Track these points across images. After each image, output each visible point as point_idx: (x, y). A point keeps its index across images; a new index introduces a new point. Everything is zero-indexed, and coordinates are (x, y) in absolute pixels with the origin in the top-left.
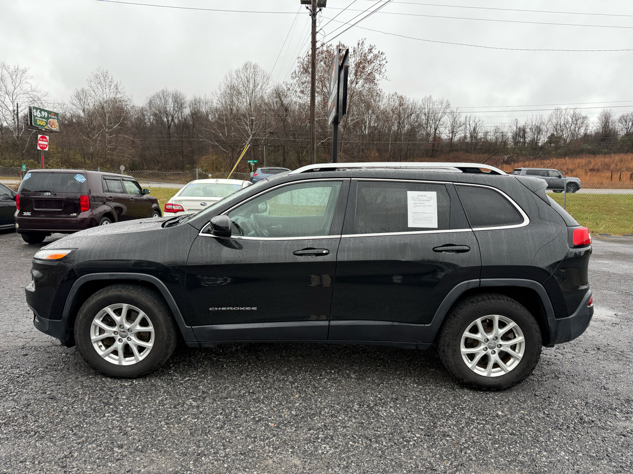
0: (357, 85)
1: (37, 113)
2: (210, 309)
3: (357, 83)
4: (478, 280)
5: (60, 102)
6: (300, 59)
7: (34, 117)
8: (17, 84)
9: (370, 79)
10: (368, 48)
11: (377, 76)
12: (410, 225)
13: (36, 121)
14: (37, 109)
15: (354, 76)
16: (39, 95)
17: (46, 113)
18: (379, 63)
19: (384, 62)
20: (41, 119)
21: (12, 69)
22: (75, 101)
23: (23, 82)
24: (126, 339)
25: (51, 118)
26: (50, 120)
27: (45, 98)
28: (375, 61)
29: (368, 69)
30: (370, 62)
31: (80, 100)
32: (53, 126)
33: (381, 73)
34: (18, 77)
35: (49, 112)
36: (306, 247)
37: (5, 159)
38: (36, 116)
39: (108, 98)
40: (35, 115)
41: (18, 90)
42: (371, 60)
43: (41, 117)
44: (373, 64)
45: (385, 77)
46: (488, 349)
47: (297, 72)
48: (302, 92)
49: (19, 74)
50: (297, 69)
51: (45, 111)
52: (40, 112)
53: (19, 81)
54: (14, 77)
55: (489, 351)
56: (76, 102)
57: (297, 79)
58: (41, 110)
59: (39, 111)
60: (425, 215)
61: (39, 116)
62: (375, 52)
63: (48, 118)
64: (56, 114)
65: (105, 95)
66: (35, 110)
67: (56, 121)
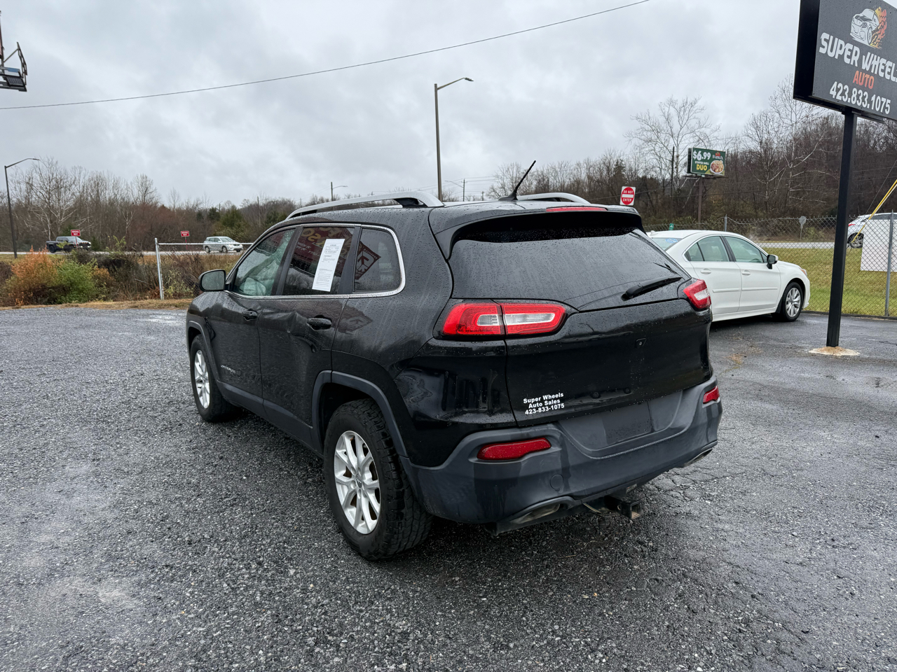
1: (697, 156)
5: (733, 135)
7: (694, 161)
8: (685, 121)
13: (695, 166)
14: (697, 150)
16: (707, 131)
17: (709, 153)
20: (702, 163)
21: (680, 104)
22: (749, 132)
23: (692, 117)
25: (715, 159)
26: (714, 162)
27: (716, 134)
31: (757, 128)
32: (717, 170)
34: (687, 112)
35: (713, 152)
37: (660, 218)
38: (696, 160)
39: (798, 117)
40: (695, 158)
41: (684, 129)
43: (702, 160)
49: (688, 109)
51: (707, 151)
52: (702, 154)
53: (686, 117)
54: (682, 113)
56: (752, 131)
58: (703, 151)
59: (700, 152)
61: (699, 159)
63: (712, 159)
64: (722, 154)
65: (793, 114)
66: (695, 152)
67: (721, 162)
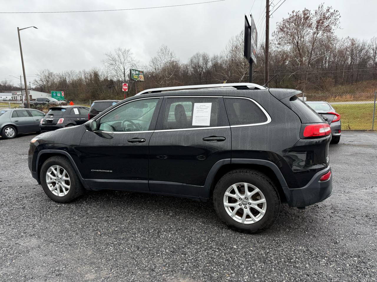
0: (318, 35)
1: (133, 72)
2: (91, 170)
3: (318, 34)
4: (230, 159)
5: (145, 65)
6: (277, 24)
7: (132, 74)
8: (126, 58)
9: (328, 29)
10: (326, 9)
11: (333, 27)
12: (193, 124)
13: (133, 76)
14: (133, 70)
15: (316, 29)
16: (135, 63)
17: (138, 72)
18: (334, 18)
19: (338, 17)
20: (135, 75)
21: (123, 50)
22: (151, 64)
23: (128, 56)
24: (60, 183)
25: (140, 74)
26: (140, 75)
27: (138, 64)
28: (331, 17)
29: (326, 23)
30: (327, 18)
31: (154, 63)
32: (141, 79)
33: (336, 25)
34: (126, 54)
35: (139, 71)
36: (134, 137)
37: (121, 97)
38: (133, 74)
39: (167, 60)
40: (133, 73)
41: (126, 61)
42: (328, 17)
43: (135, 74)
44: (330, 20)
45: (339, 27)
46: (242, 205)
47: (276, 32)
48: (279, 44)
49: (126, 53)
50: (276, 30)
51: (137, 71)
52: (135, 72)
53: (126, 56)
54: (124, 54)
55: (243, 206)
56: (152, 64)
57: (276, 36)
58: (136, 70)
59: (134, 71)
60: (203, 118)
61: (134, 74)
62: (331, 11)
63: (139, 74)
64: (142, 72)
65: (166, 60)
66: (132, 71)
67: (142, 75)
